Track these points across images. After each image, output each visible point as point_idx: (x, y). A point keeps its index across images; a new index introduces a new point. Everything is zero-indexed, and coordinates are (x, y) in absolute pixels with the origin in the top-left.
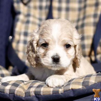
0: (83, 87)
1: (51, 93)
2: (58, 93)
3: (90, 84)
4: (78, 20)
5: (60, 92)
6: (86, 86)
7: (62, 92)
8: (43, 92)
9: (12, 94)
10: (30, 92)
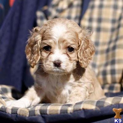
0: (97, 107)
1: (59, 112)
2: (67, 112)
3: (105, 105)
4: (110, 42)
5: (69, 112)
6: (100, 107)
7: (72, 112)
8: (50, 111)
9: (14, 114)
10: (35, 111)
